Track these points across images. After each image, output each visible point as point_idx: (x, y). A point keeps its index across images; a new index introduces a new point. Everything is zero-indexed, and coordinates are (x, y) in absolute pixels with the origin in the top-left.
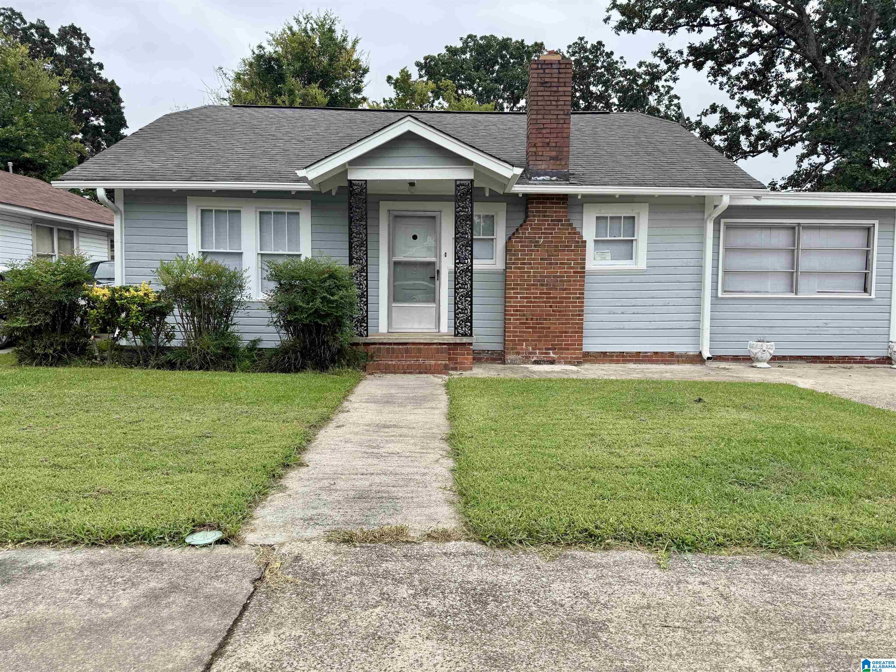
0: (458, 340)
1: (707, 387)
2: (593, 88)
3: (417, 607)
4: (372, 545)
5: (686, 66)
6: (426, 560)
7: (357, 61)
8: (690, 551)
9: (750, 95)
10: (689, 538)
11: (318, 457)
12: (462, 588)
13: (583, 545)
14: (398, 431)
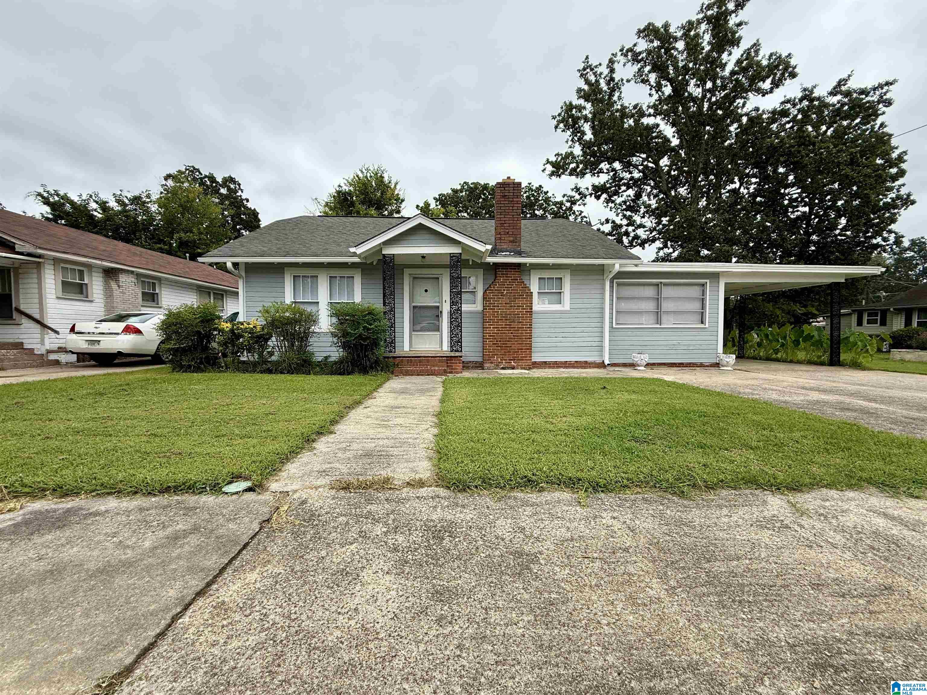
0: (453, 354)
1: (608, 380)
2: (536, 212)
3: (386, 543)
4: (364, 491)
5: (591, 196)
6: (403, 503)
7: (398, 194)
8: (602, 491)
9: (628, 213)
10: (602, 482)
11: (345, 427)
12: (426, 525)
13: (523, 488)
14: (405, 410)
